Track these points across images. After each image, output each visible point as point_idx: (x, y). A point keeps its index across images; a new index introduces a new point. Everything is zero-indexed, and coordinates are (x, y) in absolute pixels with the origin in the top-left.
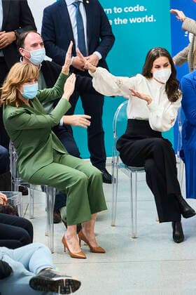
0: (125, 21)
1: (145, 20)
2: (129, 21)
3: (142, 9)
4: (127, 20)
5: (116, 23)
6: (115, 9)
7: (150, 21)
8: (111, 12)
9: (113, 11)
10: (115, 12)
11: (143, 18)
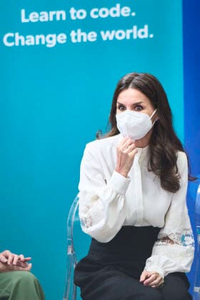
0: (92, 37)
1: (132, 34)
2: (99, 37)
3: (125, 11)
4: (95, 35)
5: (74, 40)
6: (72, 11)
7: (141, 37)
8: (64, 18)
9: (68, 15)
10: (73, 18)
11: (129, 31)
